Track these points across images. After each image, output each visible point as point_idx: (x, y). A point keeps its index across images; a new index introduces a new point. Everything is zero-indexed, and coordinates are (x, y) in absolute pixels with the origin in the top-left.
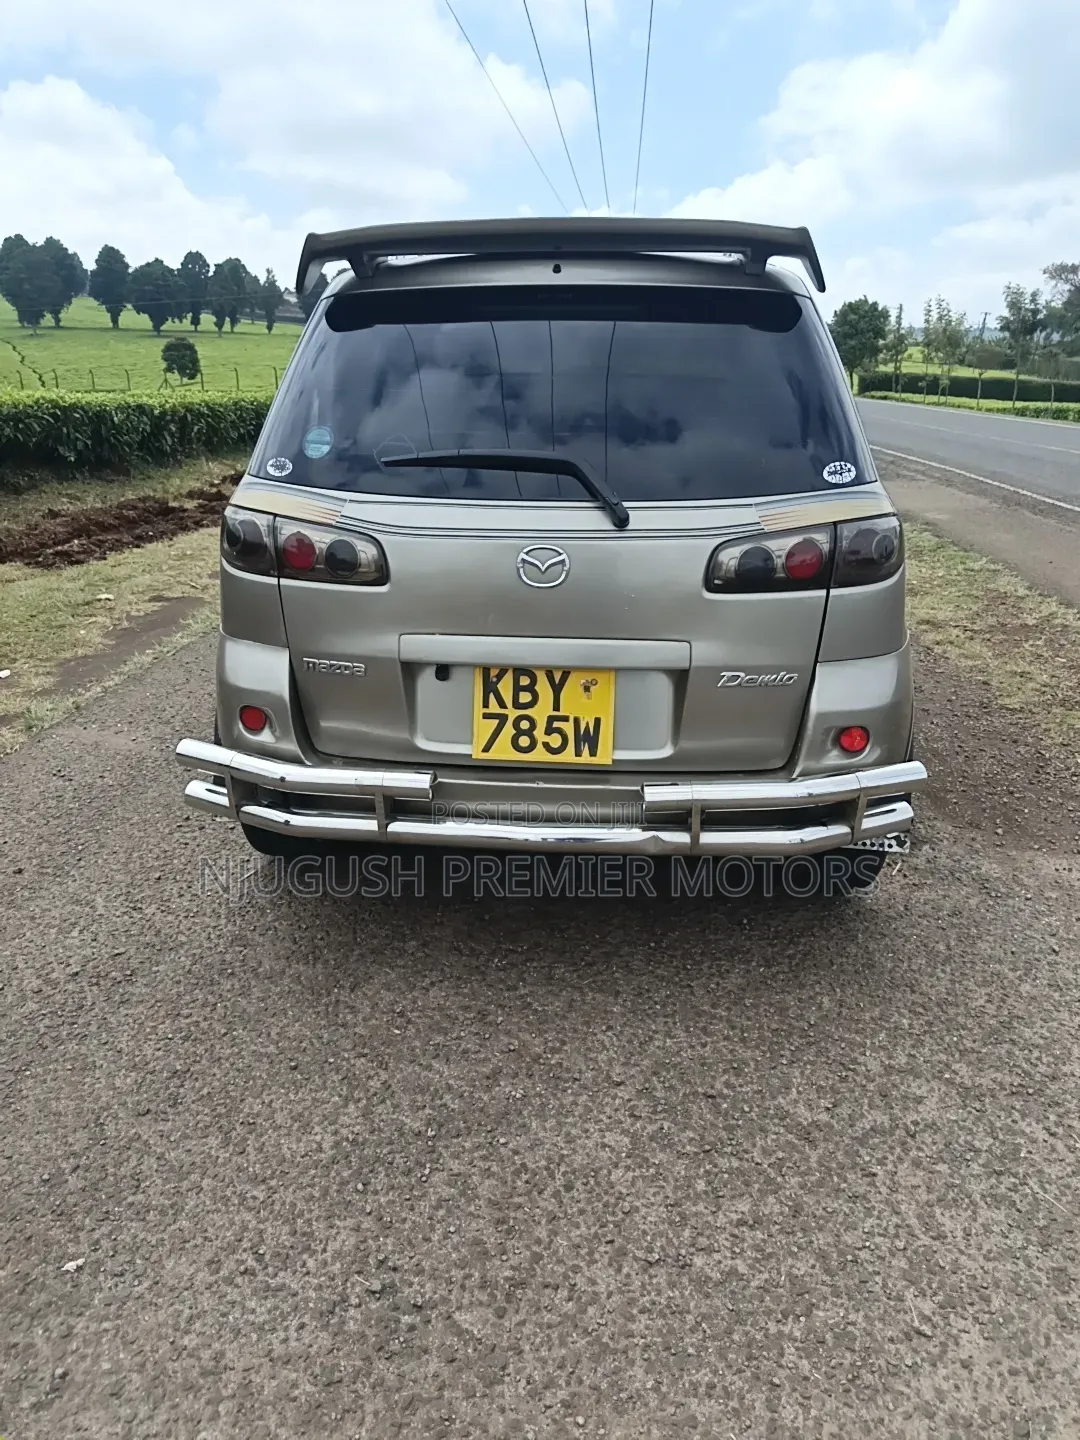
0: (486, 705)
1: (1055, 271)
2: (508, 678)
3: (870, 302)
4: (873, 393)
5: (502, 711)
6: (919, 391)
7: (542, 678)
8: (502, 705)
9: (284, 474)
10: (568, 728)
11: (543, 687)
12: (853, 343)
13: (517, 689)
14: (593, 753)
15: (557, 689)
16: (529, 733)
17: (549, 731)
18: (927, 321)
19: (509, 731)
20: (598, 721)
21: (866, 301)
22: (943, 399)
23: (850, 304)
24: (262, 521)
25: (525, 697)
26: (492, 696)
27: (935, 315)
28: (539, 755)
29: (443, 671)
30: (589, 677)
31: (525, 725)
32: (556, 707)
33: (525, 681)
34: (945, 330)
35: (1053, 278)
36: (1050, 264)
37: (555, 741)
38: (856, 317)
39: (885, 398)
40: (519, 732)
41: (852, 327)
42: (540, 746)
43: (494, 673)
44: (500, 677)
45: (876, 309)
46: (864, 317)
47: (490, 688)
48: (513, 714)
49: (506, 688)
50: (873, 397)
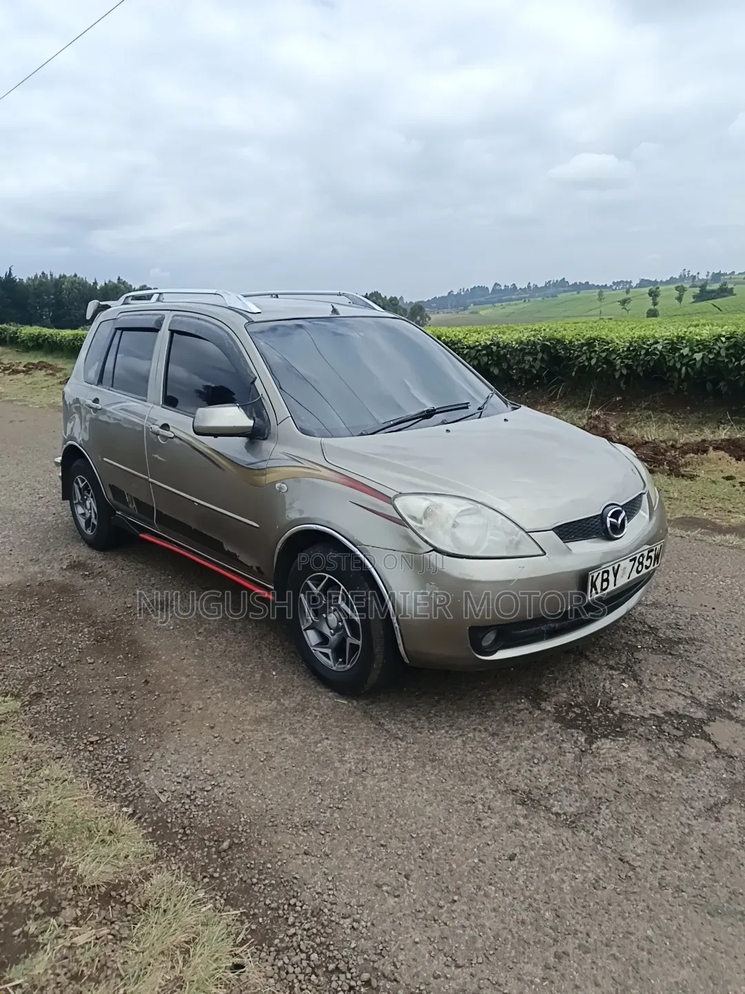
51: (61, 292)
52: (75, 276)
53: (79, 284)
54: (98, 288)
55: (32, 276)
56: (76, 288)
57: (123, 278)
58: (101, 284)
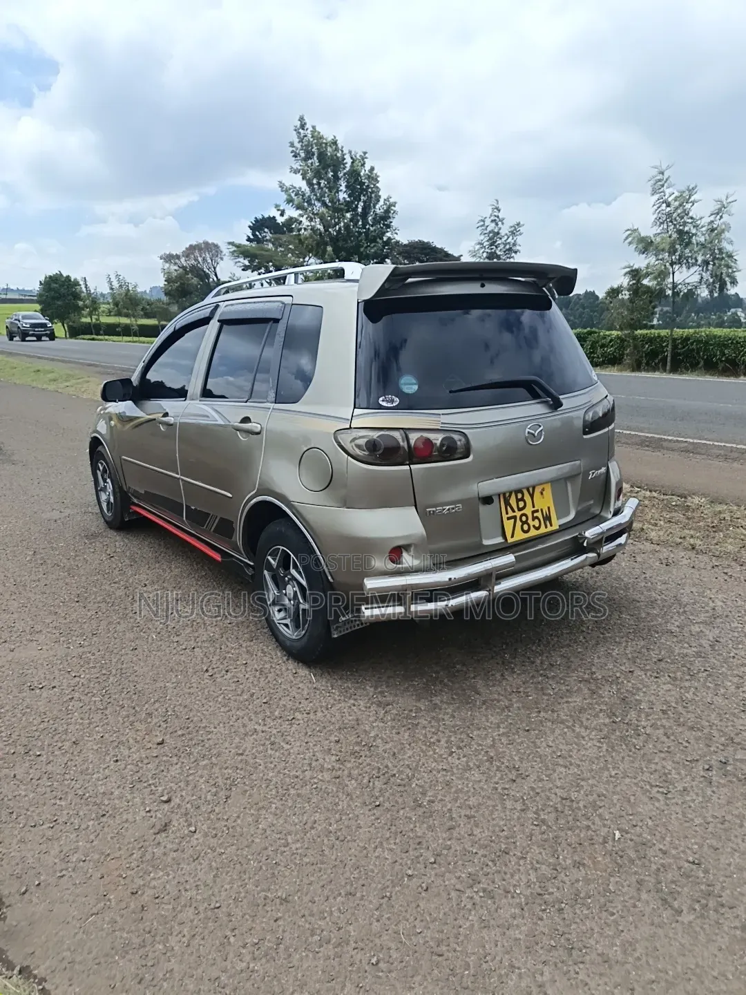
0: (507, 513)
1: (167, 257)
2: (513, 496)
3: (65, 275)
4: (82, 336)
5: (514, 514)
6: (118, 334)
7: (525, 492)
8: (514, 511)
9: (394, 405)
10: (539, 515)
11: (527, 498)
12: (59, 303)
13: (518, 500)
14: (551, 525)
15: (532, 496)
16: (526, 522)
17: (534, 518)
18: (112, 289)
19: (519, 524)
20: (549, 508)
21: (61, 275)
22: (136, 339)
23: (50, 277)
24: (397, 435)
25: (521, 504)
26: (508, 507)
27: (116, 285)
28: (533, 533)
29: (487, 500)
30: (541, 487)
31: (524, 519)
32: (534, 507)
33: (520, 496)
34: (126, 295)
35: (167, 262)
36: (163, 253)
37: (536, 523)
38: (57, 286)
39: (93, 339)
40: (523, 523)
41: (56, 292)
42: (532, 528)
43: (507, 495)
44: (510, 496)
45: (70, 280)
46: (63, 286)
47: (507, 503)
48: (518, 514)
49: (513, 501)
50: (84, 339)
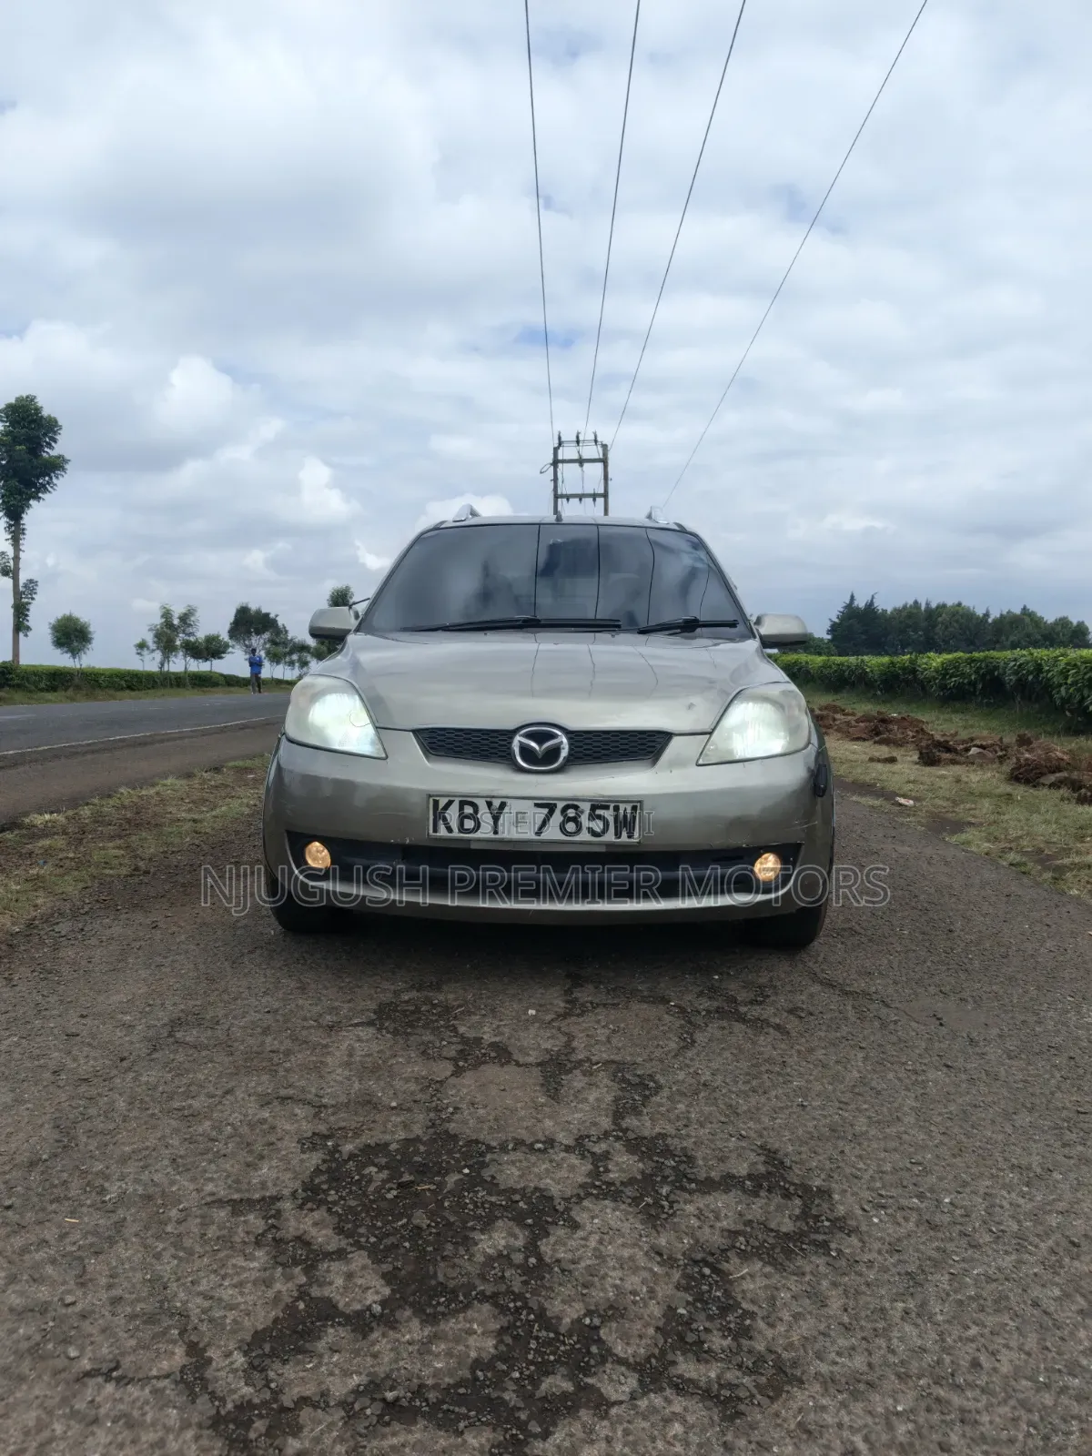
51: (934, 627)
52: (959, 604)
53: (962, 616)
54: (990, 620)
55: (899, 605)
56: (957, 621)
57: (1031, 608)
58: (995, 614)
